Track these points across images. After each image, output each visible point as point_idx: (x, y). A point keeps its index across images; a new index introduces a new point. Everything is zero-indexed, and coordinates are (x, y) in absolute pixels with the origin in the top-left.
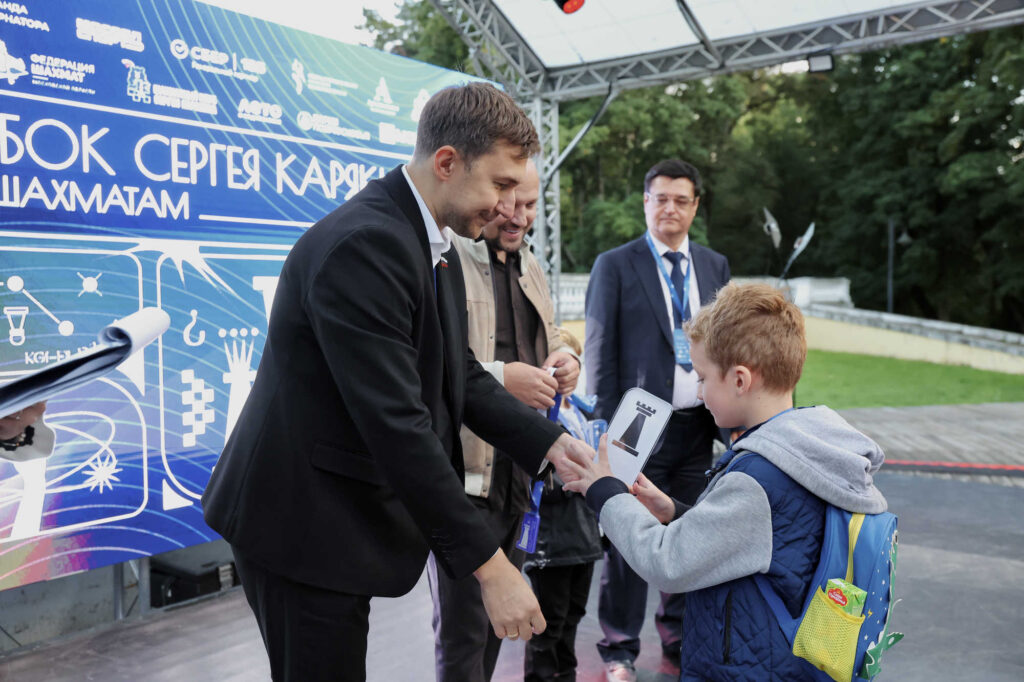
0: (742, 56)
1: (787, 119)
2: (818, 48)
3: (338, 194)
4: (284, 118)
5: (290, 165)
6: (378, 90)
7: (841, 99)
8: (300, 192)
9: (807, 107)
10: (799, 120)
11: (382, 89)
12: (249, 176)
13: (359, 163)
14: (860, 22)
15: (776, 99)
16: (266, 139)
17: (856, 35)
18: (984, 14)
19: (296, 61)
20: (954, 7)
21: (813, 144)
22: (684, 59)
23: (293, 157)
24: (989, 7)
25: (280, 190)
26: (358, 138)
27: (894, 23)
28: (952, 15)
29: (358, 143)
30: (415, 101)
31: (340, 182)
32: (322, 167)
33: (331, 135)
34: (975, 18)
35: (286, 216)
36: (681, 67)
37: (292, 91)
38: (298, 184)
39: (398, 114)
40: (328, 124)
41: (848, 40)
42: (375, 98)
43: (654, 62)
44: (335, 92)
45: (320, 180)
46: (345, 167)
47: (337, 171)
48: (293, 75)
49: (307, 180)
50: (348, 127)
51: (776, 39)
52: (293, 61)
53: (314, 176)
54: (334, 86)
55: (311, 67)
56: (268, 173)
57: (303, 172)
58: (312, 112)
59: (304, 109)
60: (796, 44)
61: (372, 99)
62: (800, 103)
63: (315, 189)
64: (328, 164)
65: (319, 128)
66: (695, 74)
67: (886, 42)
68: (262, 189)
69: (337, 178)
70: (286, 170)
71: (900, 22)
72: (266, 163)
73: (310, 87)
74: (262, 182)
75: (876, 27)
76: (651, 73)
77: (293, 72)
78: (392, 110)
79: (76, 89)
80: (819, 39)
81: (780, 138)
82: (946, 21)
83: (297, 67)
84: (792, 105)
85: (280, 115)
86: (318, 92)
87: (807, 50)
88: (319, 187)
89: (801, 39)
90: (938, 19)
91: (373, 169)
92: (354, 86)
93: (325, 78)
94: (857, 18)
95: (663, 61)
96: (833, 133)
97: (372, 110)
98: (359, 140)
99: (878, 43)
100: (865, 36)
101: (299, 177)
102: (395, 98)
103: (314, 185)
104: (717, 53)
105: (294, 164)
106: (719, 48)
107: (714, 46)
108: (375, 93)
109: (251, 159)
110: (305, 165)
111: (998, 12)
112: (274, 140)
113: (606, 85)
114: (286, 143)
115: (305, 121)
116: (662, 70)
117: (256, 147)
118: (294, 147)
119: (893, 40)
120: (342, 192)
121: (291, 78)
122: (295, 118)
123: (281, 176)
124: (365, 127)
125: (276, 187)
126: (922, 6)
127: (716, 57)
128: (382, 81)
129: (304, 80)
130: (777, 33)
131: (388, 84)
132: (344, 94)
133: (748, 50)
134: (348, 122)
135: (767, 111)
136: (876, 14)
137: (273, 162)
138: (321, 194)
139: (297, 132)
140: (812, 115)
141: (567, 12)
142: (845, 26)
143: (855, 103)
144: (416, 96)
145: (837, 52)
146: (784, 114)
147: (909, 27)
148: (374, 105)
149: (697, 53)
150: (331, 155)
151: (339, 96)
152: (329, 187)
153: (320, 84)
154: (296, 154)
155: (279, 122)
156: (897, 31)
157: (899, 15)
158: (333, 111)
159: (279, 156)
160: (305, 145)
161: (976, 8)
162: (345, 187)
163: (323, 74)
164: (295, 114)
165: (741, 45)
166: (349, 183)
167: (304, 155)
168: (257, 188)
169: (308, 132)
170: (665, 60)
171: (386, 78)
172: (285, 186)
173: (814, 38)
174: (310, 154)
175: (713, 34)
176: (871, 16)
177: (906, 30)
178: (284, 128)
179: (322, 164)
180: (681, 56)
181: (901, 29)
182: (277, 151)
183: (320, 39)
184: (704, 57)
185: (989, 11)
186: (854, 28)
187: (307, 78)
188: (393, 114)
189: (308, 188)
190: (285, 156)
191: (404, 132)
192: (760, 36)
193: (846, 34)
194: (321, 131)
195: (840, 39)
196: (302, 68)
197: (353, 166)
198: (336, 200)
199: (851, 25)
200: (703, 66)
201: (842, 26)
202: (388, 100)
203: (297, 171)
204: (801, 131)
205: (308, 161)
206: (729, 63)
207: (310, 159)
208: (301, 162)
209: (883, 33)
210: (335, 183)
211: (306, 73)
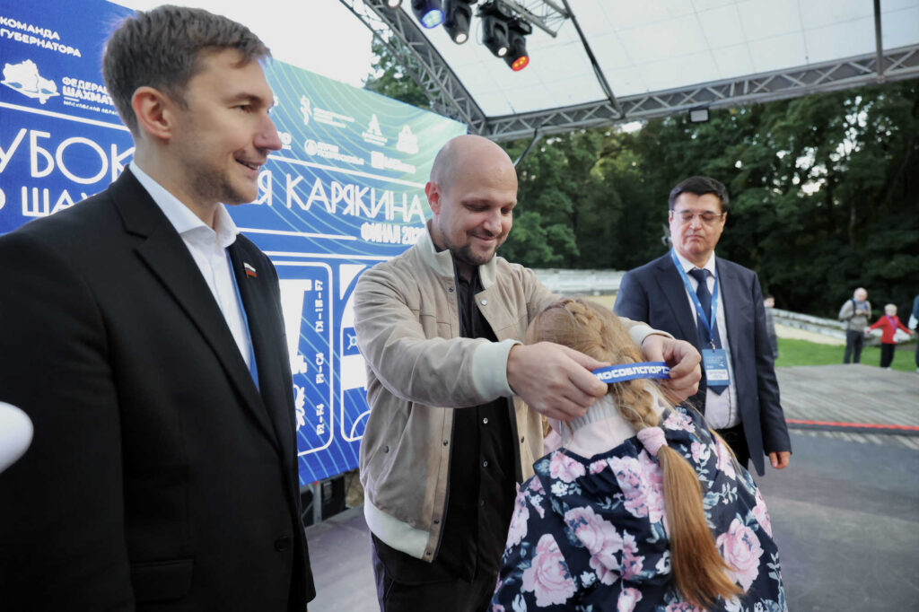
0: (638, 110)
1: (625, 164)
2: (696, 104)
3: (338, 209)
4: (292, 144)
5: (298, 185)
6: (370, 124)
7: (665, 150)
8: (306, 208)
9: (640, 155)
10: (634, 164)
11: (374, 124)
12: (263, 194)
13: (355, 184)
14: (730, 85)
15: (619, 150)
16: (278, 162)
17: (727, 94)
18: (827, 80)
19: (304, 96)
20: (803, 74)
21: (643, 180)
22: (593, 111)
23: (300, 178)
24: (830, 75)
25: (289, 206)
26: (354, 162)
27: (756, 86)
28: (801, 80)
29: (354, 167)
30: (400, 134)
31: (339, 199)
32: (325, 188)
33: (333, 160)
34: (820, 83)
35: (294, 227)
36: (590, 118)
37: (300, 121)
38: (305, 200)
39: (387, 144)
40: (330, 151)
41: (720, 98)
42: (368, 131)
43: (569, 114)
44: (336, 124)
45: (323, 198)
46: (343, 188)
47: (337, 190)
48: (301, 108)
49: (312, 198)
50: (347, 154)
51: (664, 97)
52: (301, 97)
53: (317, 194)
54: (335, 120)
55: (317, 102)
56: (279, 191)
57: (309, 191)
58: (317, 141)
59: (309, 138)
60: (679, 102)
61: (366, 131)
62: (636, 153)
63: (319, 205)
64: (330, 185)
65: (321, 154)
66: (599, 123)
67: (749, 101)
68: (273, 205)
69: (337, 196)
70: (295, 189)
71: (761, 86)
72: (278, 182)
73: (316, 119)
74: (274, 199)
75: (743, 89)
76: (568, 122)
77: (301, 105)
78: (381, 140)
79: (106, 111)
80: (697, 98)
81: (622, 176)
82: (796, 85)
83: (305, 102)
84: (631, 154)
85: (289, 141)
86: (322, 124)
87: (689, 106)
88: (322, 203)
89: (684, 98)
90: (789, 83)
91: (366, 189)
92: (351, 120)
93: (327, 113)
94: (728, 82)
95: (575, 114)
96: (657, 174)
97: (366, 140)
98: (355, 165)
99: (742, 101)
100: (734, 96)
101: (305, 194)
102: (384, 131)
103: (316, 201)
104: (620, 107)
105: (301, 184)
106: (621, 103)
107: (618, 101)
108: (368, 127)
109: (265, 179)
110: (310, 185)
111: (836, 79)
112: (284, 163)
113: (533, 130)
114: (295, 165)
115: (311, 148)
116: (575, 120)
117: (269, 169)
118: (302, 169)
119: (754, 99)
120: (341, 207)
121: (300, 111)
122: (303, 146)
123: (291, 194)
124: (359, 154)
125: (286, 202)
126: (777, 74)
127: (618, 111)
128: (374, 117)
129: (311, 113)
130: (665, 93)
131: (379, 120)
132: (343, 126)
133: (642, 106)
134: (345, 149)
135: (615, 157)
136: (742, 79)
137: (284, 182)
138: (323, 209)
139: (304, 157)
140: (642, 161)
141: (515, 70)
142: (718, 88)
143: (674, 153)
144: (401, 131)
145: (711, 108)
146: (625, 160)
147: (766, 89)
148: (367, 137)
149: (603, 108)
150: (333, 177)
151: (339, 128)
152: (330, 204)
153: (324, 117)
154: (302, 174)
155: (289, 148)
156: (758, 92)
157: (760, 81)
158: (335, 140)
159: (288, 176)
160: (309, 167)
161: (820, 76)
162: (343, 204)
163: (325, 108)
164: (302, 142)
165: (637, 101)
166: (347, 200)
167: (310, 176)
168: (270, 203)
169: (313, 156)
170: (578, 112)
171: (377, 115)
172: (294, 202)
173: (693, 97)
174: (315, 176)
175: (617, 93)
176: (737, 81)
177: (765, 91)
178: (292, 152)
179: (326, 185)
180: (590, 110)
181: (762, 91)
182: (287, 173)
183: (324, 80)
184: (608, 110)
185: (830, 78)
186: (725, 89)
187: (313, 112)
188: (383, 144)
189: (313, 204)
190: (294, 177)
191: (391, 159)
192: (651, 95)
193: (720, 95)
194: (323, 155)
195: (713, 97)
196: (309, 104)
197: (350, 187)
198: (336, 214)
199: (723, 87)
200: (608, 117)
201: (716, 88)
202: (378, 132)
203: (304, 190)
204: (636, 172)
205: (313, 181)
206: (627, 115)
207: (315, 179)
208: (307, 182)
209: (748, 93)
210: (335, 201)
211: (312, 107)
